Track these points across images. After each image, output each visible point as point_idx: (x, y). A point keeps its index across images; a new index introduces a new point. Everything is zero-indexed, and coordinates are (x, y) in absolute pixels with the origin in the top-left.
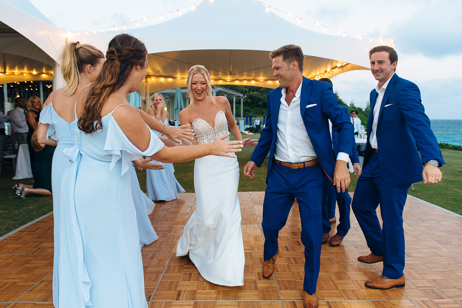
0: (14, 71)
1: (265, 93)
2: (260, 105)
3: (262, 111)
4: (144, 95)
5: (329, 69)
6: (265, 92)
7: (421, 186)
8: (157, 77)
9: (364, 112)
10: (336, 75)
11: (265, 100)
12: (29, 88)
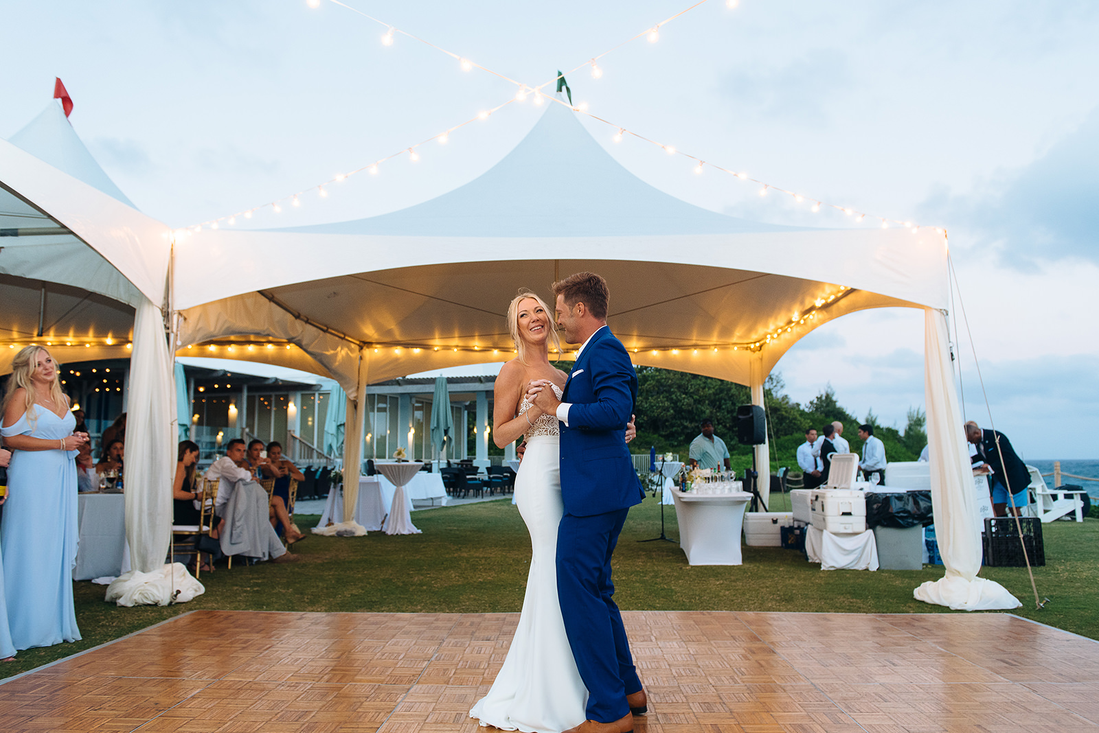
0: (65, 339)
1: (652, 396)
2: (642, 423)
3: (648, 439)
4: (354, 389)
5: (795, 316)
6: (653, 394)
7: (1062, 598)
8: (386, 347)
9: (904, 439)
10: (814, 327)
11: (653, 412)
12: (102, 386)
